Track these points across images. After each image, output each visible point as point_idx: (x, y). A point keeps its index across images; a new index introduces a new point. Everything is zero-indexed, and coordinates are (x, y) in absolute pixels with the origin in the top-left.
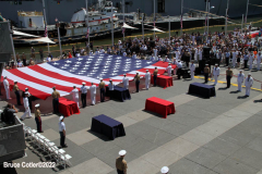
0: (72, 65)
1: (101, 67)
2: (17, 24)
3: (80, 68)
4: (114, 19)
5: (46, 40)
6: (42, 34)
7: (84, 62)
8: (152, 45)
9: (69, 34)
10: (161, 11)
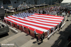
1: (24, 15)
4: (26, 6)
5: (13, 11)
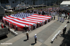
0: (17, 16)
1: (22, 16)
2: (5, 8)
3: (18, 16)
4: (24, 6)
5: (11, 11)
6: (10, 10)
7: (19, 15)
8: (32, 11)
9: (16, 9)
10: (34, 4)
